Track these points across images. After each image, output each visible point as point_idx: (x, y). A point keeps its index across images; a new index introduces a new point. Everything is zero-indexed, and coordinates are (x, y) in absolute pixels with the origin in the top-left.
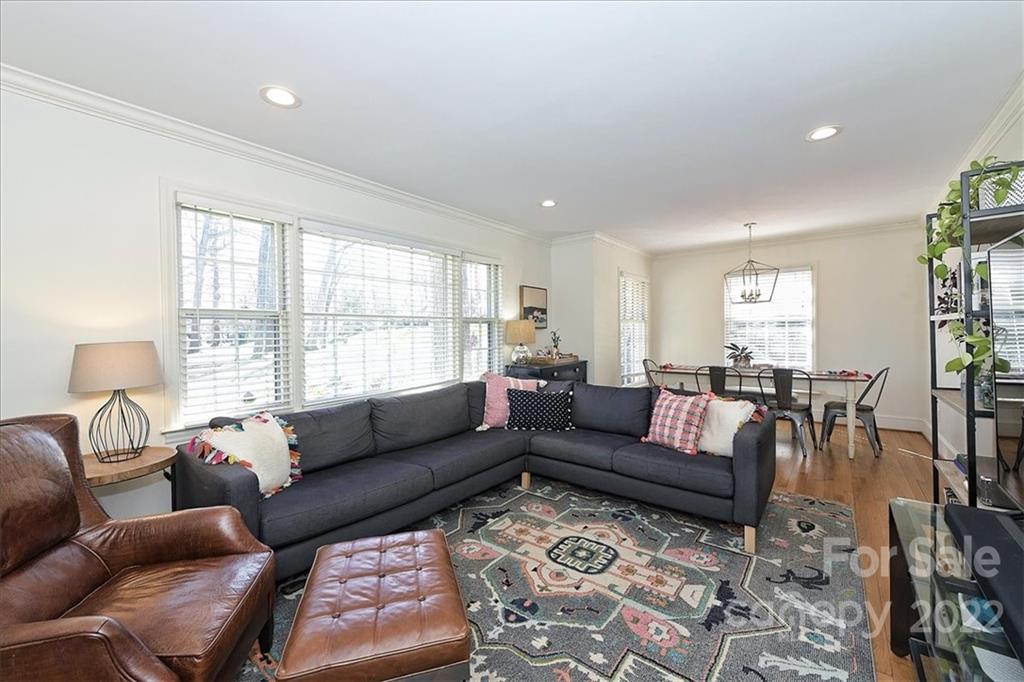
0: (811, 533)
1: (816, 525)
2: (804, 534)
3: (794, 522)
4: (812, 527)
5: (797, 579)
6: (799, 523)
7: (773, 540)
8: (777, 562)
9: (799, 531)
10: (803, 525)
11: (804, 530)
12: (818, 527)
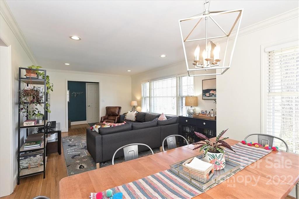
0: (79, 166)
1: (79, 169)
2: (81, 164)
3: (85, 167)
4: (80, 167)
5: (78, 155)
6: (84, 167)
7: (87, 160)
8: (82, 156)
9: (83, 165)
10: (82, 167)
11: (81, 166)
12: (78, 168)
